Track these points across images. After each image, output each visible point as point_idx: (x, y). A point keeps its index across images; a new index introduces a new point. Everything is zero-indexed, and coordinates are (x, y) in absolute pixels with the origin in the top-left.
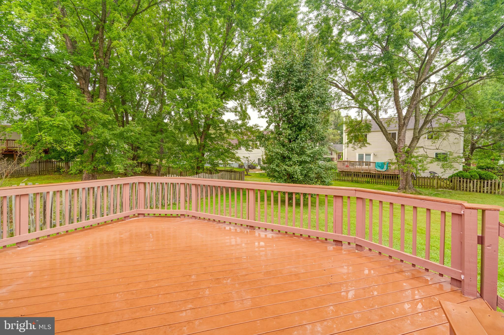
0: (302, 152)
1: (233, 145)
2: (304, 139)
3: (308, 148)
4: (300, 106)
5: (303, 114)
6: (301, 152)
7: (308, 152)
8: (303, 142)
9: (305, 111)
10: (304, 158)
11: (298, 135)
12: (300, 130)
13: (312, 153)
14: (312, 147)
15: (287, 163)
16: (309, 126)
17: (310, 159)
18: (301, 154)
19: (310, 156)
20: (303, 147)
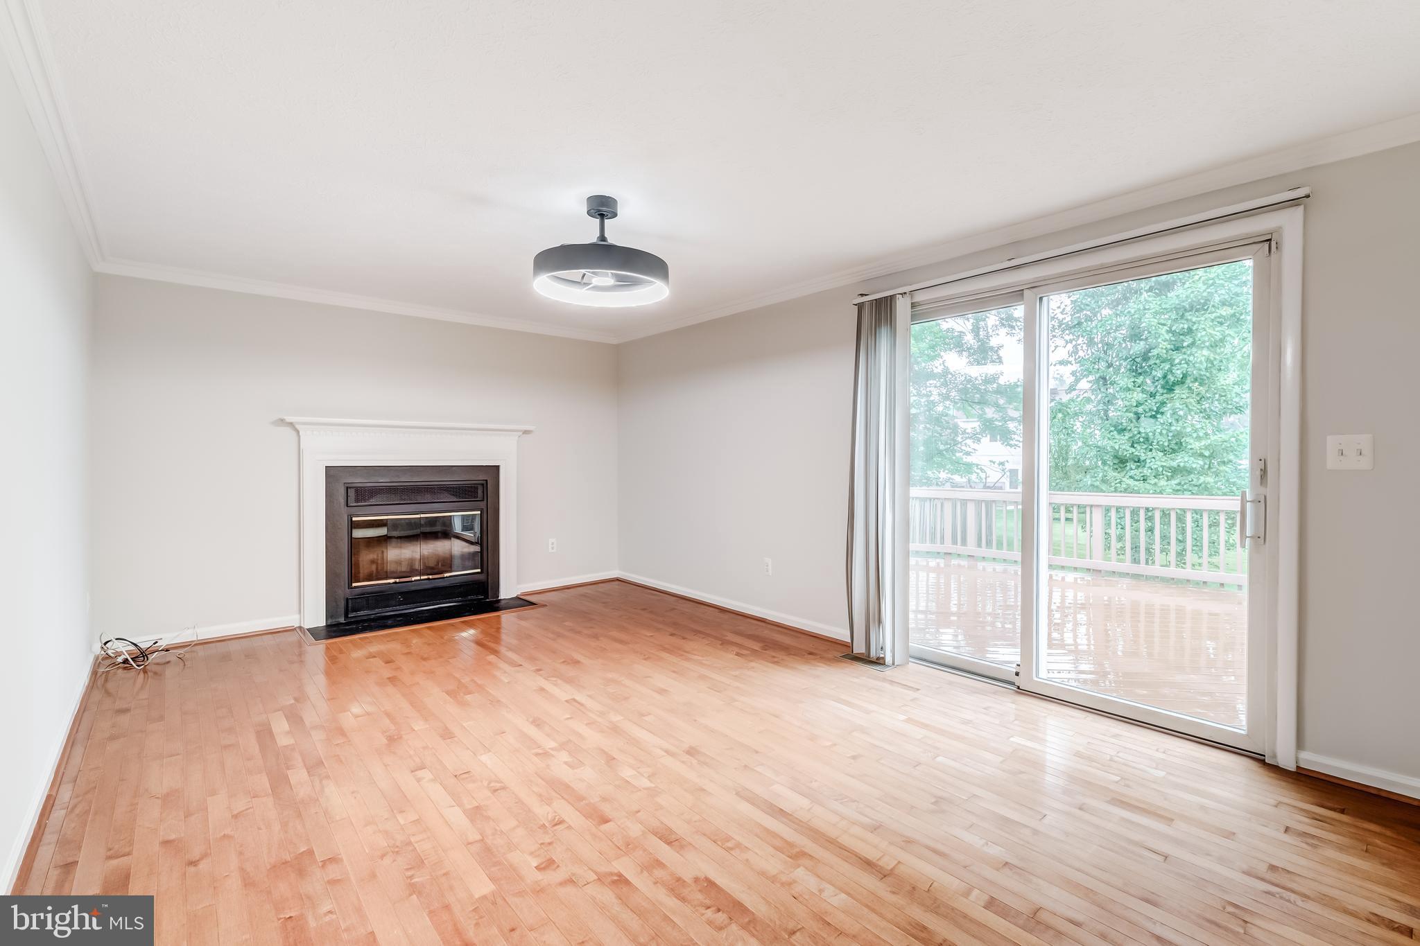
0: (1176, 446)
1: (964, 432)
2: (1181, 413)
3: (1195, 435)
4: (1170, 331)
5: (1177, 349)
6: (1173, 446)
7: (1196, 445)
8: (1177, 420)
9: (1185, 344)
10: (1181, 460)
11: (1163, 403)
12: (1171, 390)
13: (1207, 448)
14: (1206, 434)
15: (1132, 473)
16: (1196, 380)
17: (1201, 463)
18: (1174, 451)
19: (1202, 455)
20: (1178, 435)
